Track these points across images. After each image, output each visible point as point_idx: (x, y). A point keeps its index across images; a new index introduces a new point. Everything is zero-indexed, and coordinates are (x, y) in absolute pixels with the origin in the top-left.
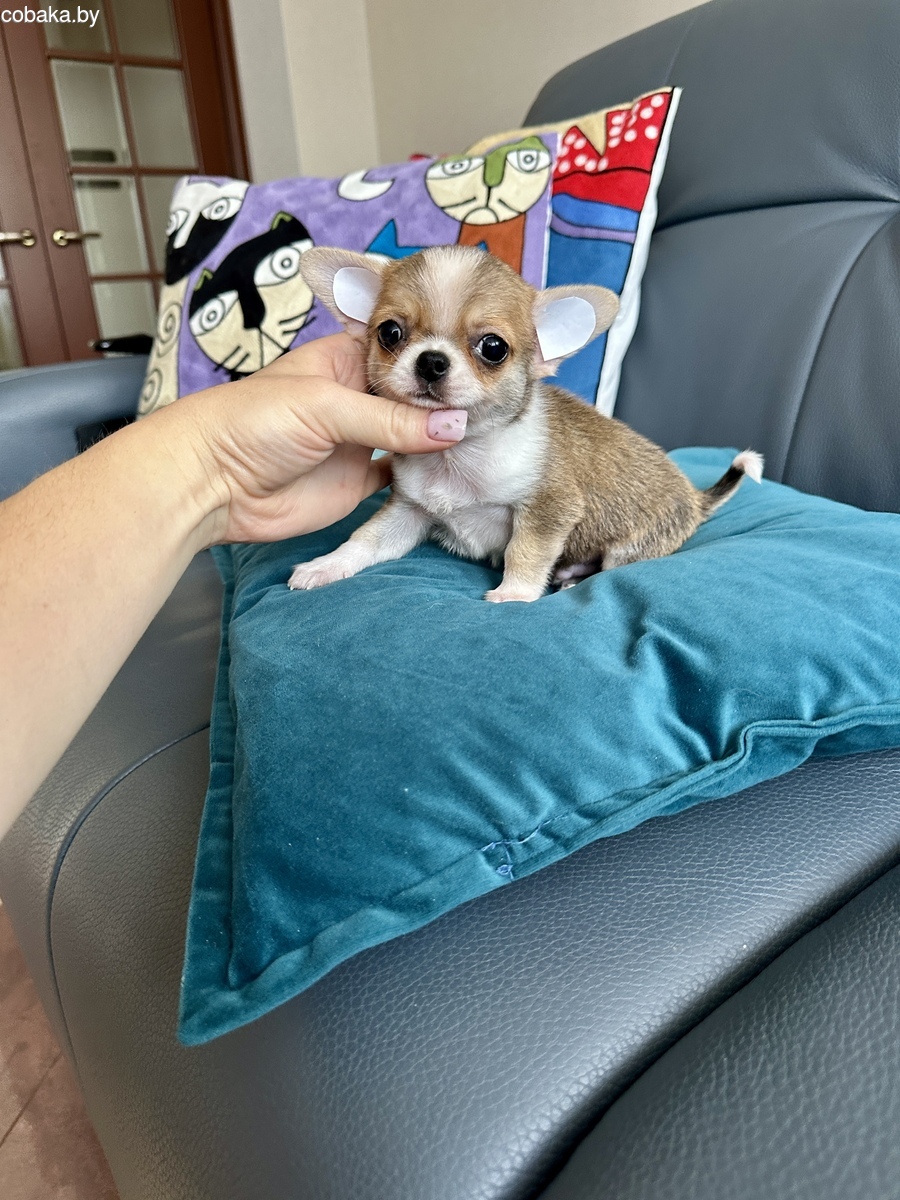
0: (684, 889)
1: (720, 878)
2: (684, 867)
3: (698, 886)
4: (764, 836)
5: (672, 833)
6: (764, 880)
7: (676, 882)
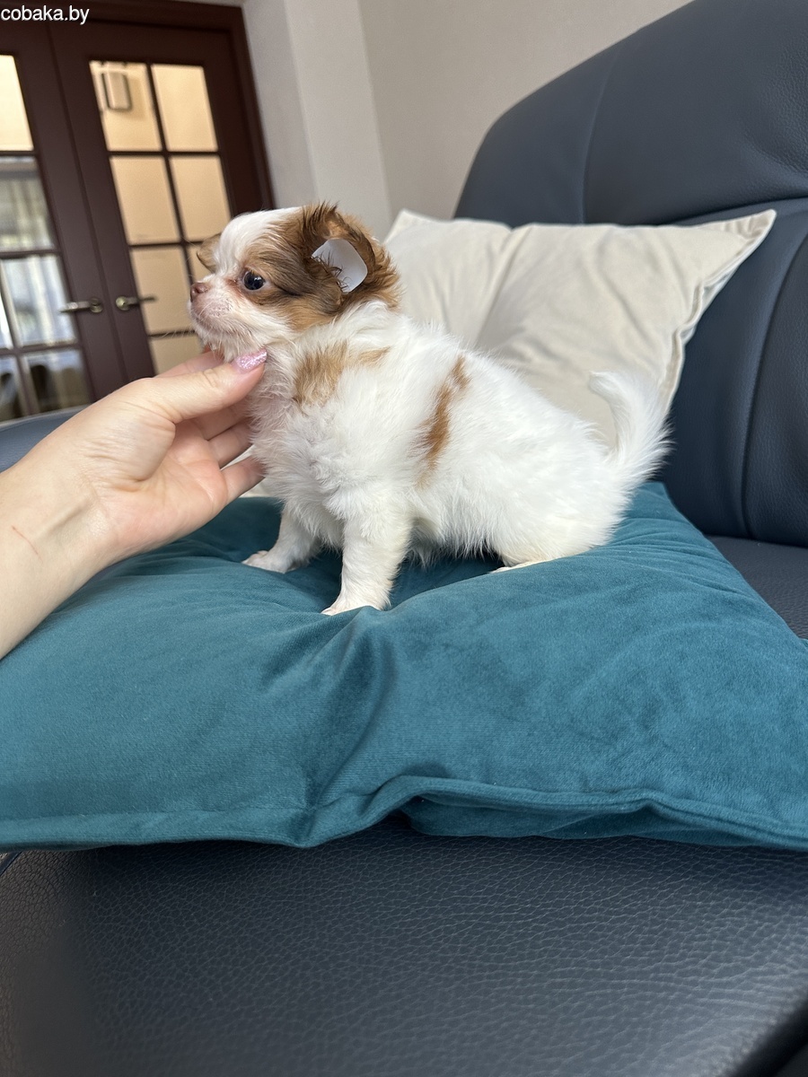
0: (623, 997)
1: (670, 979)
2: (624, 964)
3: (641, 993)
4: (723, 916)
5: (610, 913)
6: (725, 979)
7: (614, 986)
